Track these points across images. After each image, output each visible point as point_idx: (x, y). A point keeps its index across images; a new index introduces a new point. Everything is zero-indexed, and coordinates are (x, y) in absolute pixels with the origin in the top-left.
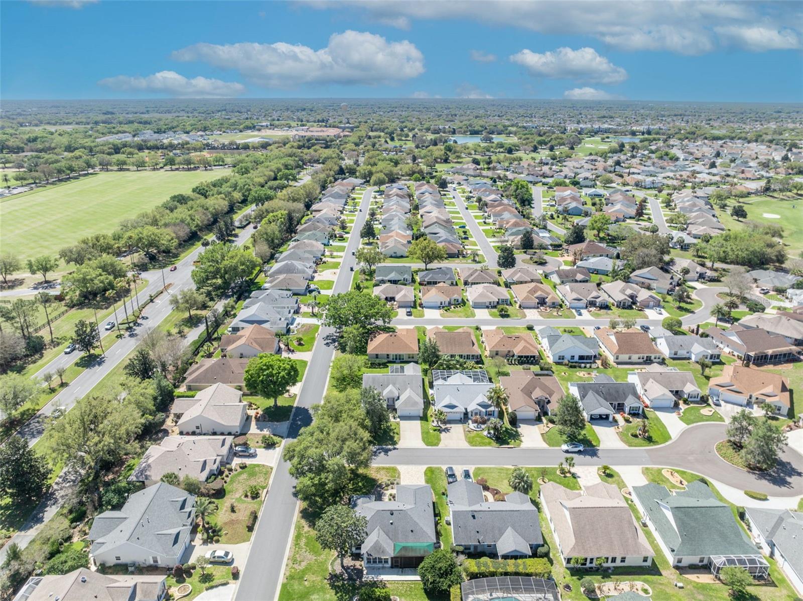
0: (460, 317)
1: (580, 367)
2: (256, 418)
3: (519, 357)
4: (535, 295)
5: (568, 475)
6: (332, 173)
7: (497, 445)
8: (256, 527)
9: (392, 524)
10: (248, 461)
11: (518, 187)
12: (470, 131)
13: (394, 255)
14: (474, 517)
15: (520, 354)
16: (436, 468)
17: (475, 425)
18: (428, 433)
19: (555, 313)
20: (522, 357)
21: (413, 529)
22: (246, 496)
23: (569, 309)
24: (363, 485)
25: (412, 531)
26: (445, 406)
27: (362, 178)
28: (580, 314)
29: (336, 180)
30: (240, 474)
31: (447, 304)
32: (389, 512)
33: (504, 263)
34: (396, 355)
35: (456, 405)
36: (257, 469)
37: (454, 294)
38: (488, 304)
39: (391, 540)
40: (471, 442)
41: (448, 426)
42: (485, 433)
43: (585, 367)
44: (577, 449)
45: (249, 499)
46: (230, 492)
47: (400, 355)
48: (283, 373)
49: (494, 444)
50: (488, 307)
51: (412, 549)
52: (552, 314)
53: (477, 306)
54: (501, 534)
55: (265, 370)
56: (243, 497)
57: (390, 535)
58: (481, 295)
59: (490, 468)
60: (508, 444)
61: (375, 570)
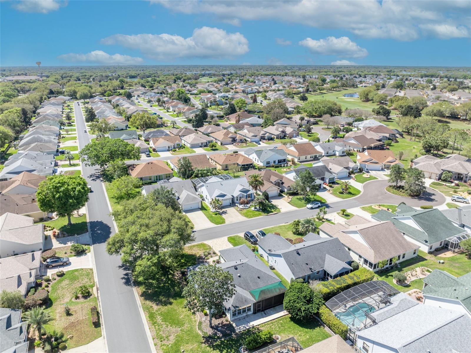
0: (185, 153)
1: (281, 167)
2: (54, 235)
3: (242, 165)
4: (229, 136)
5: (324, 220)
7: (266, 214)
9: (240, 276)
10: (65, 269)
11: (179, 93)
12: (129, 76)
13: (116, 129)
14: (298, 253)
16: (234, 236)
17: (243, 205)
18: (212, 217)
19: (245, 145)
20: (244, 165)
21: (259, 276)
22: (77, 298)
23: (251, 142)
24: (185, 261)
25: (259, 278)
26: (217, 196)
28: (260, 144)
30: (60, 282)
31: (173, 147)
32: (233, 268)
33: (197, 124)
35: (226, 194)
36: (76, 273)
37: (176, 141)
38: (200, 145)
39: (245, 289)
40: (246, 216)
41: (223, 210)
42: (253, 208)
43: (284, 166)
44: (317, 206)
45: (82, 300)
46: (56, 299)
47: (159, 176)
49: (263, 214)
50: (201, 147)
51: (269, 290)
52: (242, 145)
53: (193, 146)
54: (324, 261)
55: (60, 187)
56: (74, 300)
57: (244, 287)
58: (194, 139)
59: (272, 228)
60: (272, 212)
61: (241, 320)
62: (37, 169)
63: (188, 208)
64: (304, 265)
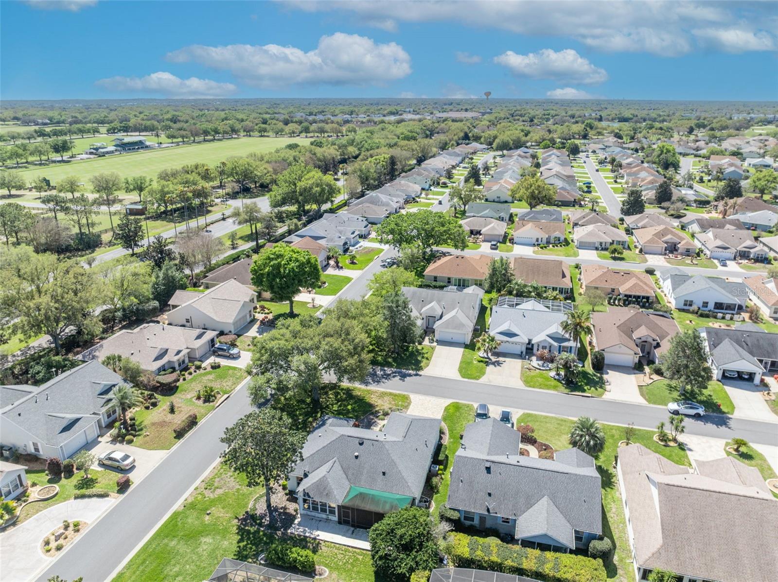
0: (558, 255)
1: (715, 317)
2: (261, 322)
3: (626, 296)
4: (663, 239)
5: (672, 444)
6: (456, 138)
7: (567, 391)
8: (187, 435)
9: (357, 457)
10: (223, 362)
13: (497, 200)
14: (488, 470)
15: (628, 293)
16: (465, 405)
17: (541, 363)
18: (469, 363)
19: (689, 262)
20: (630, 296)
21: (387, 472)
22: (199, 398)
23: (710, 258)
24: (353, 409)
25: (384, 474)
26: (501, 333)
27: (487, 145)
28: (725, 265)
29: (458, 144)
30: (209, 373)
31: (544, 240)
32: (357, 441)
33: (628, 209)
34: (460, 280)
35: (517, 333)
36: (230, 371)
37: (555, 231)
38: (598, 245)
39: (349, 480)
40: (528, 382)
41: (501, 359)
42: (553, 374)
43: (723, 318)
44: (692, 412)
45: (201, 402)
46: (182, 391)
47: (464, 280)
48: (292, 264)
49: (562, 388)
50: (597, 249)
51: (373, 499)
52: (684, 262)
53: (583, 246)
54: (529, 505)
56: (194, 400)
57: (350, 476)
58: (589, 234)
59: (546, 417)
60: (584, 391)
61: (314, 521)
62: (329, 236)
63: (448, 338)
64: (483, 494)
